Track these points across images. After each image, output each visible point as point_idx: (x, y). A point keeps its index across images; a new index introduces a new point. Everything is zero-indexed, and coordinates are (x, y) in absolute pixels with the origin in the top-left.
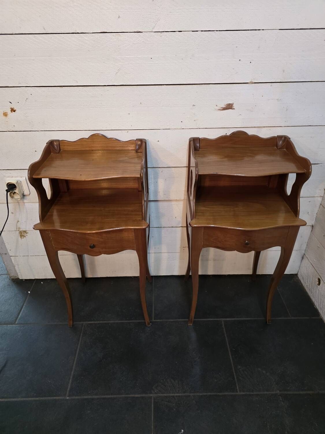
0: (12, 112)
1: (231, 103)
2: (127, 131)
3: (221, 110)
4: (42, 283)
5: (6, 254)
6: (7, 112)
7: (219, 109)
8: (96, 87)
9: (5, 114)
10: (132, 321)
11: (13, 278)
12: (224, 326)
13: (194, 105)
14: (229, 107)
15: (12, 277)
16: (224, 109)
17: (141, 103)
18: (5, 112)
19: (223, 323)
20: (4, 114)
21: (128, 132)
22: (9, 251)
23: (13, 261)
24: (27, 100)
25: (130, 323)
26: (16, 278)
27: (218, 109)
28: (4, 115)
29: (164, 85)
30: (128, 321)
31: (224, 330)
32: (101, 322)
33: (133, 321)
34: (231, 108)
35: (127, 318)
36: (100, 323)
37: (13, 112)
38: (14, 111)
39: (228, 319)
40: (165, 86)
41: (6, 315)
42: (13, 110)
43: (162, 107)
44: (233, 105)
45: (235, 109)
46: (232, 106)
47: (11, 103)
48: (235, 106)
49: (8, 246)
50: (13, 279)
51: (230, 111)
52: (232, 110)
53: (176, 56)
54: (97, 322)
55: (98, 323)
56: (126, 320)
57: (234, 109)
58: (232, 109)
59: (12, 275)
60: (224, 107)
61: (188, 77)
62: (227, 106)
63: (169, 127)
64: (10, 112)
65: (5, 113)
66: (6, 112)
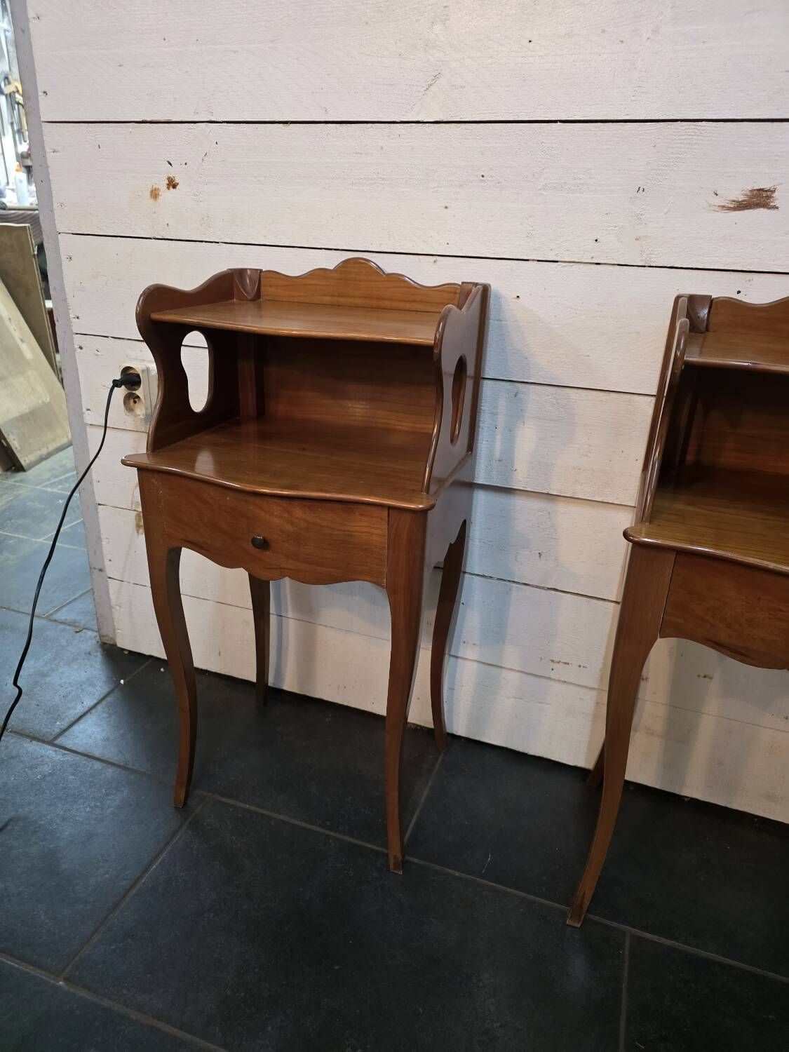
0: (168, 188)
1: (766, 186)
2: (434, 258)
3: (729, 209)
4: (162, 670)
5: (101, 570)
6: (158, 189)
7: (723, 207)
8: (369, 125)
9: (155, 194)
10: (337, 835)
11: (105, 640)
12: (627, 953)
13: (641, 189)
14: (760, 199)
15: (103, 636)
16: (741, 206)
17: (483, 176)
18: (154, 187)
19: (627, 943)
20: (152, 191)
21: (435, 262)
22: (107, 563)
23: (111, 591)
24: (206, 158)
25: (328, 837)
26: (112, 643)
27: (723, 204)
28: (151, 195)
29: (555, 122)
30: (327, 832)
31: (626, 965)
32: (253, 808)
33: (341, 836)
34: (765, 205)
35: (328, 823)
36: (249, 811)
37: (171, 188)
38: (174, 187)
39: (648, 936)
40: (559, 123)
41: (45, 716)
42: (172, 184)
43: (540, 192)
44: (774, 195)
45: (777, 208)
46: (769, 197)
47: (171, 164)
48: (778, 199)
49: (107, 548)
50: (105, 644)
51: (761, 212)
52: (769, 211)
53: (603, 31)
54: (242, 805)
55: (244, 810)
56: (320, 826)
57: (775, 208)
58: (770, 208)
59: (104, 632)
60: (741, 198)
61: (633, 98)
62: (751, 197)
63: (556, 255)
64: (165, 187)
65: (155, 189)
66: (157, 187)
